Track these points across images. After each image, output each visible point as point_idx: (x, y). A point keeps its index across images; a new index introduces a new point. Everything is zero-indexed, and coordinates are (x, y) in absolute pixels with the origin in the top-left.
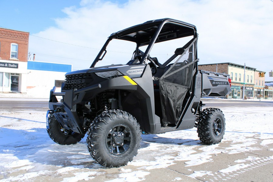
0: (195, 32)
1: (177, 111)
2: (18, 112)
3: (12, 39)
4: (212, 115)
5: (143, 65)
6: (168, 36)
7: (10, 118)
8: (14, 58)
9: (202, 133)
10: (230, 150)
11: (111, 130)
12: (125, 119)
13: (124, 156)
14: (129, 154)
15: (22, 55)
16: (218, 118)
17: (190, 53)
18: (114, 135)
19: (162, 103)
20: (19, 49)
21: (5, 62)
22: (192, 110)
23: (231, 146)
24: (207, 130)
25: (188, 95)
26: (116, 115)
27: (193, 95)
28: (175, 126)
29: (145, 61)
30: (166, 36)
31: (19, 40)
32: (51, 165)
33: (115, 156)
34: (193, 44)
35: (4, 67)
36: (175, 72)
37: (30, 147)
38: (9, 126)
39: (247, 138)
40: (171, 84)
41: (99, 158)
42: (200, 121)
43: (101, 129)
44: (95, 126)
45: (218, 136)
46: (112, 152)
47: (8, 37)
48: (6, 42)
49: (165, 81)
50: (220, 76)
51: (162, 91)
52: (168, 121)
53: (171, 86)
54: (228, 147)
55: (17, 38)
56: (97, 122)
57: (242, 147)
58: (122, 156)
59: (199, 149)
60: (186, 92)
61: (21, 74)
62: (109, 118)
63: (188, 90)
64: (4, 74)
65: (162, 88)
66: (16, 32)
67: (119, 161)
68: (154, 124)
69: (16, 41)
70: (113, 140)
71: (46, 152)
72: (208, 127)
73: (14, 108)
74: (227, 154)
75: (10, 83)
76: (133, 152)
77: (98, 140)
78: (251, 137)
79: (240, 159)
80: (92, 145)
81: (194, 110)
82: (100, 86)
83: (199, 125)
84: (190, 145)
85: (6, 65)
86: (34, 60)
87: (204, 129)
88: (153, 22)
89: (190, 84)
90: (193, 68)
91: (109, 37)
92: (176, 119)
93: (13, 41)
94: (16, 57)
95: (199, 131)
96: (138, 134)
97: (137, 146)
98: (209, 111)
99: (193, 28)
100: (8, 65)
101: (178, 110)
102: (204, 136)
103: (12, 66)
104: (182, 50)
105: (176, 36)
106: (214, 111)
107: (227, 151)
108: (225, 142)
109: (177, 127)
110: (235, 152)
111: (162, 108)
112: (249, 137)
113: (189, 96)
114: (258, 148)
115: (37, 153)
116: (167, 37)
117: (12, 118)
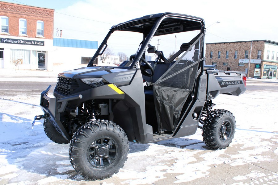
0: (203, 26)
1: (174, 117)
2: (35, 97)
3: (37, 16)
4: (219, 119)
5: (134, 70)
6: (174, 28)
7: (26, 103)
8: (40, 36)
9: (206, 137)
10: (235, 159)
11: (94, 143)
12: (108, 131)
13: (108, 169)
14: (113, 167)
15: (48, 32)
16: (227, 122)
17: (195, 50)
18: (97, 147)
19: (156, 110)
20: (44, 26)
21: (31, 40)
22: (193, 115)
23: (238, 153)
24: (212, 135)
25: (189, 99)
26: (99, 127)
27: (195, 99)
28: (172, 134)
29: (136, 65)
30: (173, 28)
31: (45, 17)
32: (35, 173)
33: (97, 169)
34: (199, 39)
35: (31, 44)
36: (175, 74)
37: (26, 146)
38: (21, 113)
39: (263, 140)
40: (169, 88)
41: (79, 172)
42: (205, 124)
43: (81, 143)
44: (75, 139)
45: (226, 141)
46: (95, 165)
47: (34, 15)
48: (32, 19)
49: (161, 86)
50: (232, 75)
51: (156, 96)
52: (164, 128)
53: (168, 91)
54: (235, 154)
55: (42, 15)
56: (78, 134)
57: (251, 155)
58: (105, 169)
59: (201, 156)
60: (188, 96)
61: (47, 51)
62: (90, 130)
63: (190, 93)
64: (31, 51)
65: (157, 94)
66: (41, 9)
67: (102, 174)
68: (145, 134)
69: (41, 18)
70: (96, 153)
71: (39, 154)
72: (214, 131)
73: (33, 91)
74: (229, 165)
75: (38, 60)
76: (118, 165)
77: (78, 154)
78: (267, 140)
79: (241, 175)
80: (72, 159)
81: (196, 115)
82: (81, 96)
83: (204, 128)
84: (193, 149)
85: (33, 43)
86: (61, 37)
87: (209, 133)
88: (150, 17)
89: (193, 87)
90: (198, 69)
91: (111, 29)
92: (173, 126)
93: (39, 18)
94: (42, 34)
95: (204, 134)
96: (125, 145)
97: (123, 158)
98: (216, 113)
99: (200, 22)
100: (35, 43)
101: (176, 116)
102: (209, 141)
103: (38, 44)
104: (187, 46)
105: (182, 29)
106: (222, 114)
107: (230, 161)
108: (234, 146)
109: (174, 135)
110: (239, 163)
111: (157, 115)
112: (266, 138)
113: (191, 100)
114: (269, 158)
115: (30, 155)
116: (173, 30)
117: (27, 104)
